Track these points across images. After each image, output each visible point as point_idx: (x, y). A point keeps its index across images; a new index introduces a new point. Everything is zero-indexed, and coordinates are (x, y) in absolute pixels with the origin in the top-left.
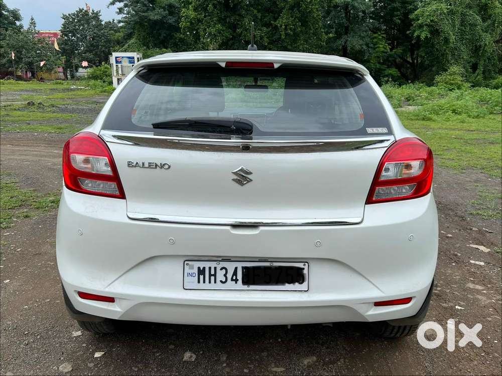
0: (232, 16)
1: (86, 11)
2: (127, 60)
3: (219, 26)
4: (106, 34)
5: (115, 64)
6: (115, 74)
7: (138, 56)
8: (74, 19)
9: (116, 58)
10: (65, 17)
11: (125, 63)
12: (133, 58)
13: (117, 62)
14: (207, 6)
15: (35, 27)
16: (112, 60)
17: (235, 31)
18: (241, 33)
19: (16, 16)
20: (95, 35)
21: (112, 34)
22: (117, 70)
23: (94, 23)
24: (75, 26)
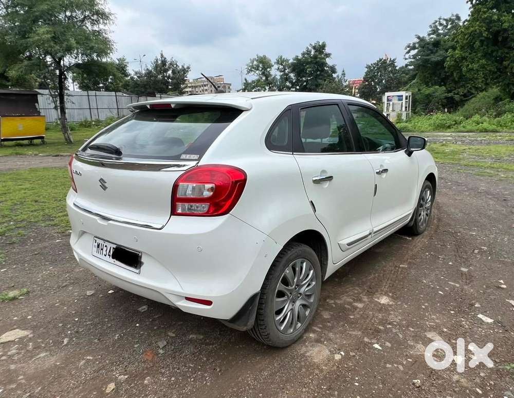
0: (500, 49)
1: (385, 60)
2: (397, 98)
3: (483, 61)
4: (398, 77)
5: (386, 102)
6: (385, 110)
7: (407, 94)
8: (374, 68)
9: (388, 97)
10: (368, 67)
11: (395, 101)
12: (402, 96)
13: (388, 100)
14: (474, 43)
15: (344, 76)
16: (385, 99)
17: (501, 63)
18: (509, 65)
19: (333, 70)
20: (389, 79)
21: (403, 77)
22: (387, 107)
23: (390, 69)
24: (374, 73)
